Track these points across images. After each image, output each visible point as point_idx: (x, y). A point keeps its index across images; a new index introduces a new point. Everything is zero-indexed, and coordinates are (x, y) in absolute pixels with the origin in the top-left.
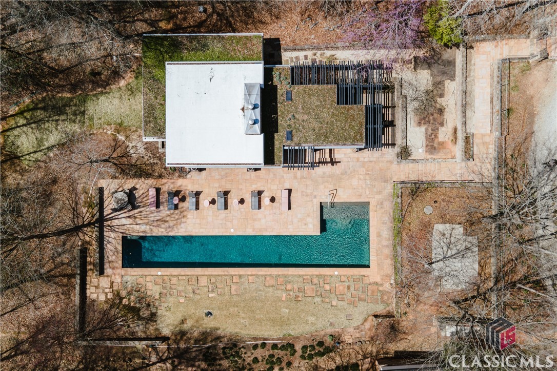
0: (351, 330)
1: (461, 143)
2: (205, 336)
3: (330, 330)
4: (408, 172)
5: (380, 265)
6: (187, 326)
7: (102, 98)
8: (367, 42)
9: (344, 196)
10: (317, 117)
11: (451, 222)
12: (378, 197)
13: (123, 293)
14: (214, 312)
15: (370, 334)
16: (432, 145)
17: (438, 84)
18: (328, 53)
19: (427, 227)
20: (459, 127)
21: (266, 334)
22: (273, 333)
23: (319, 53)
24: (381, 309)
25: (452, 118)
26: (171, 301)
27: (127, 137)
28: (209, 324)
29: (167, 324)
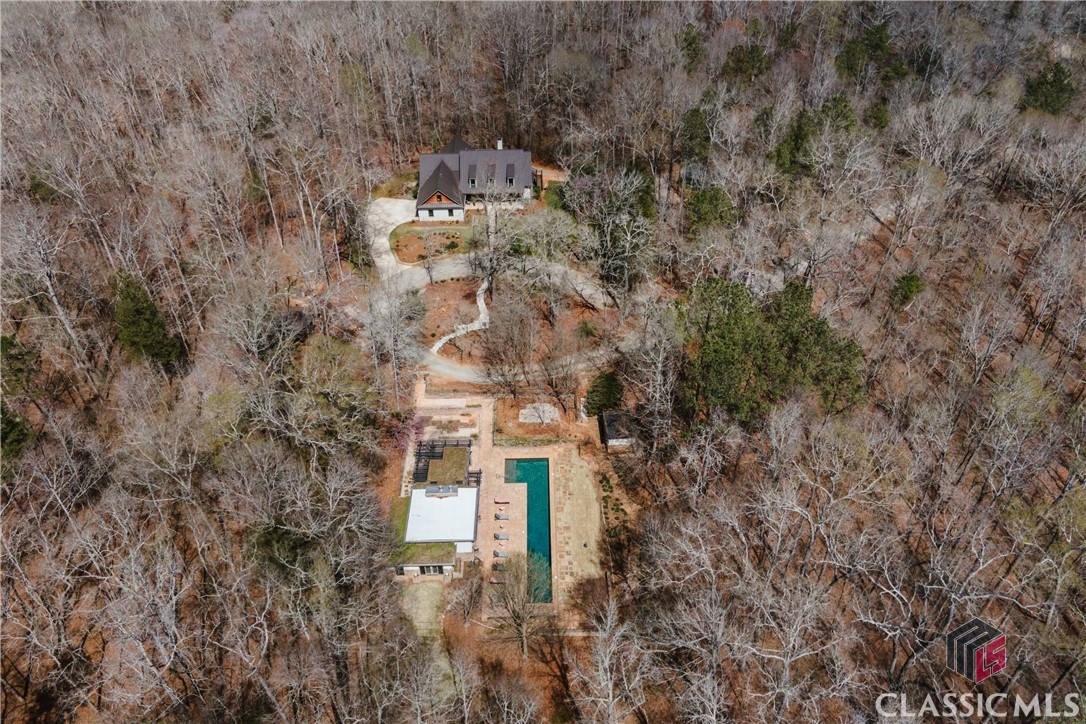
0: (590, 467)
1: (471, 410)
2: (601, 549)
3: (591, 477)
4: (486, 437)
5: (547, 453)
6: (597, 561)
7: (416, 623)
8: (403, 452)
9: (501, 471)
10: (449, 469)
11: (518, 415)
12: (502, 454)
13: (572, 602)
14: (584, 542)
15: (592, 457)
16: (472, 425)
17: (434, 424)
18: (405, 474)
19: (521, 425)
20: (461, 412)
21: (597, 513)
22: (596, 509)
23: (404, 479)
24: (575, 452)
25: (456, 417)
26: (576, 569)
27: (449, 603)
28: (593, 546)
29: (594, 571)
